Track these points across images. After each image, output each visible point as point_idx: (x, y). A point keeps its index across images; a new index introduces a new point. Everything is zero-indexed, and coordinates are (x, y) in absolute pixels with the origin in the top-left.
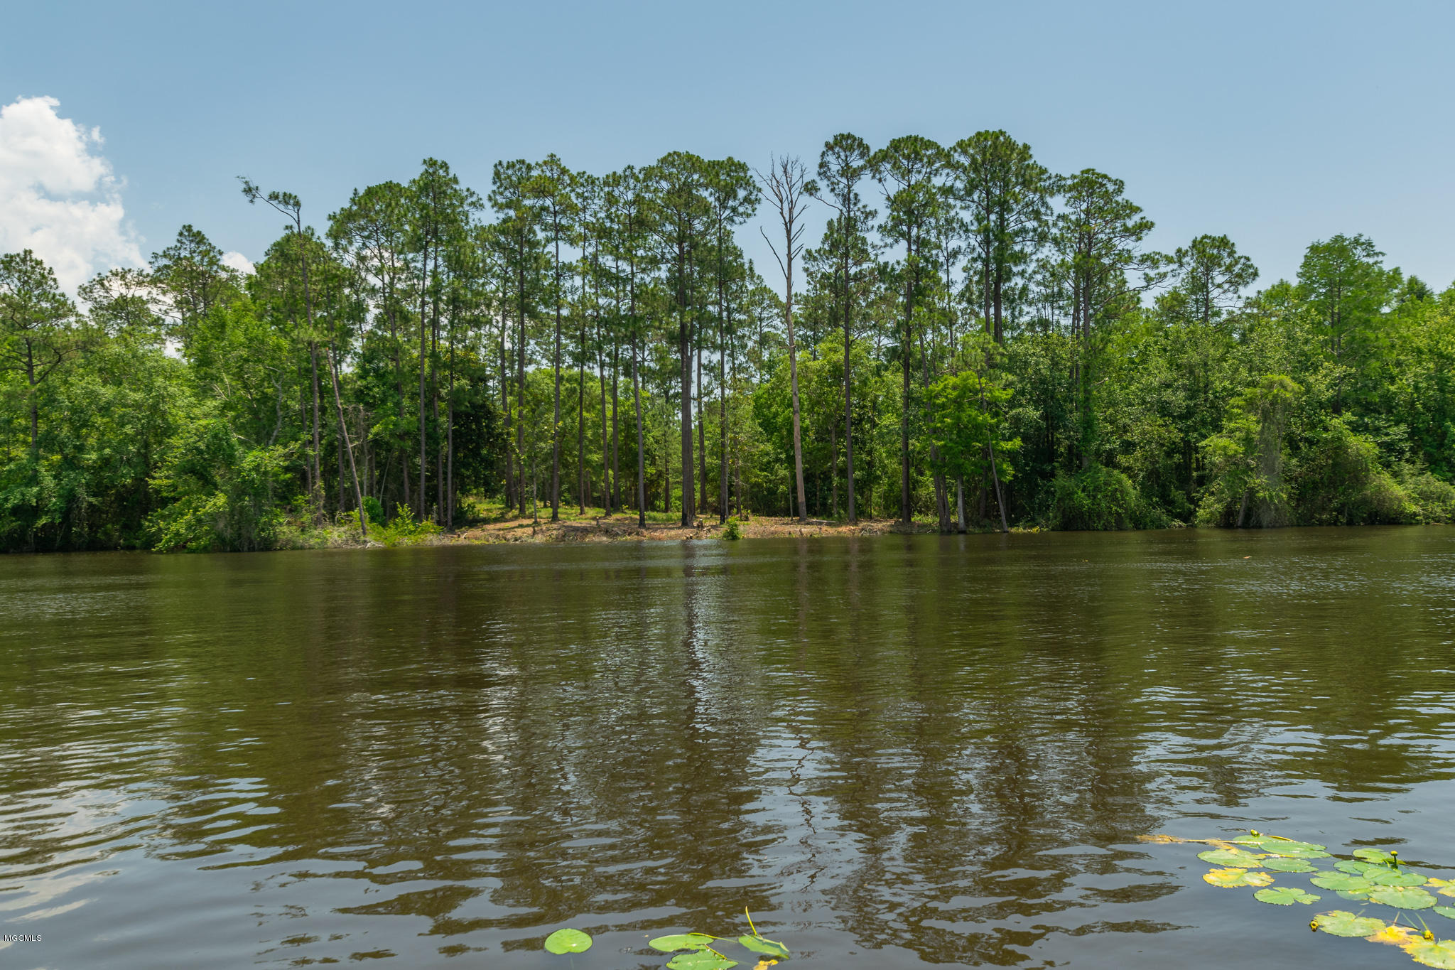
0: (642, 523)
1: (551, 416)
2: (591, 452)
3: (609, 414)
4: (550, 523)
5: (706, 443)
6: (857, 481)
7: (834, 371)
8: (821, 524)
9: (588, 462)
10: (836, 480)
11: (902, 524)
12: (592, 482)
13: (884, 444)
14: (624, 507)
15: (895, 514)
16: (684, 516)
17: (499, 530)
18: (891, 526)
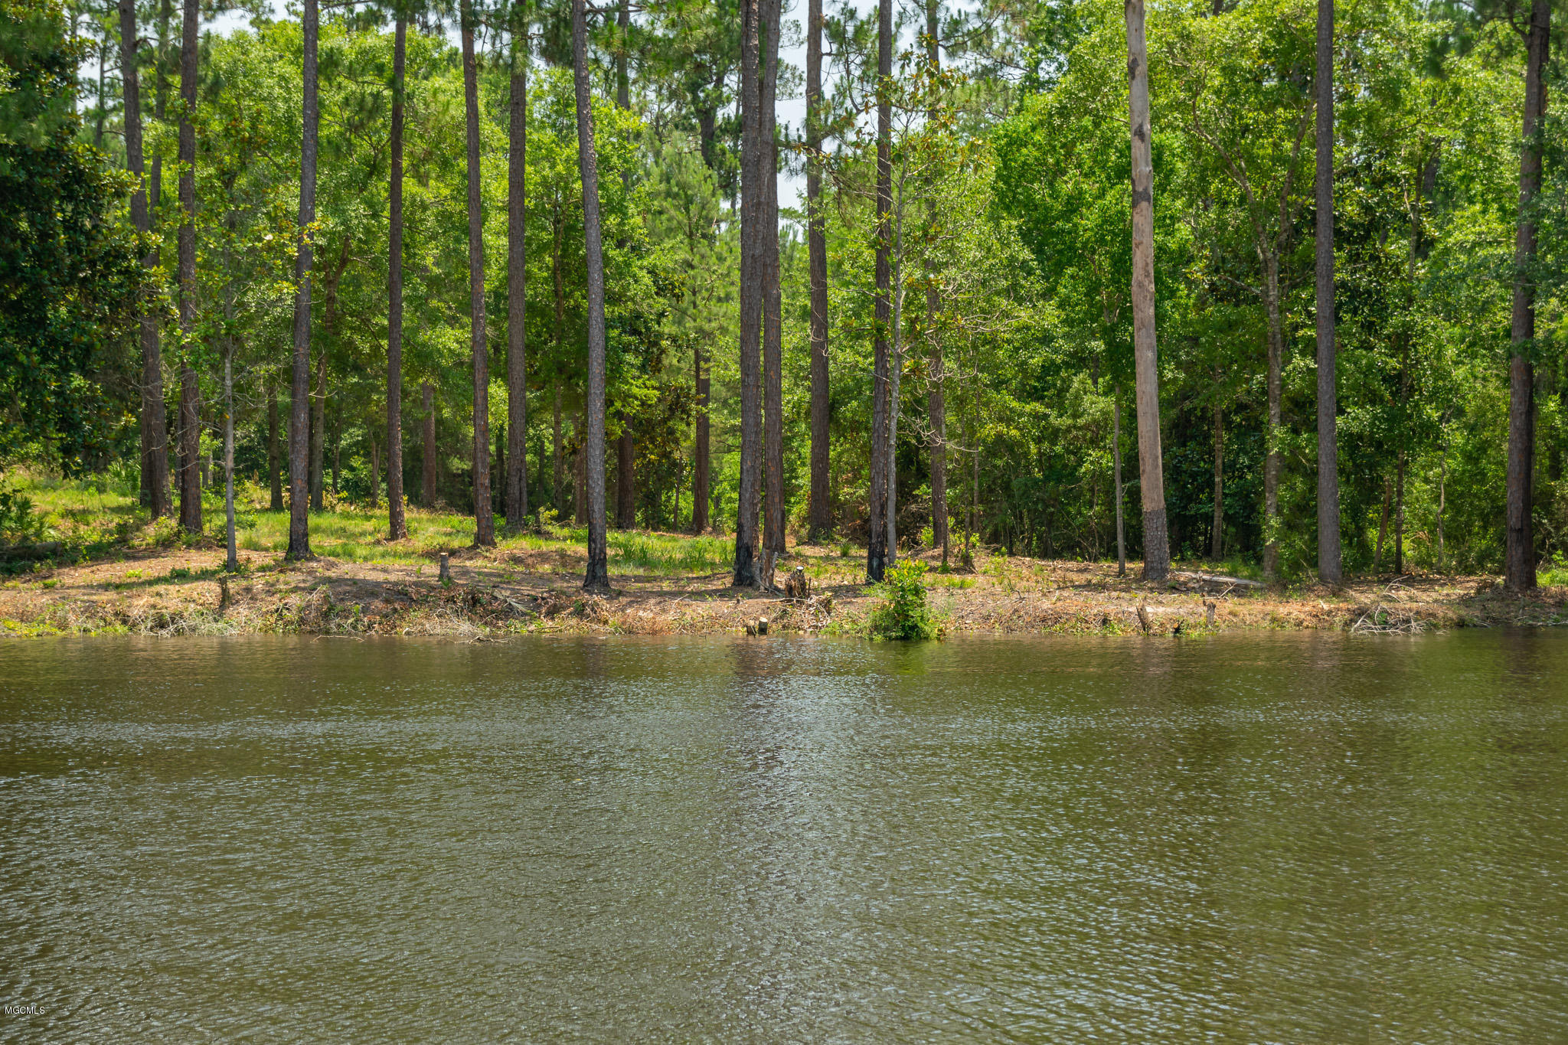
0: (596, 576)
1: (288, 197)
2: (433, 319)
3: (497, 189)
4: (281, 567)
5: (836, 295)
6: (1352, 442)
7: (1286, 53)
8: (1214, 588)
9: (425, 357)
10: (1278, 434)
11: (1502, 595)
12: (440, 422)
13: (1451, 314)
14: (545, 514)
15: (1484, 557)
16: (744, 551)
17: (106, 587)
18: (1465, 601)
